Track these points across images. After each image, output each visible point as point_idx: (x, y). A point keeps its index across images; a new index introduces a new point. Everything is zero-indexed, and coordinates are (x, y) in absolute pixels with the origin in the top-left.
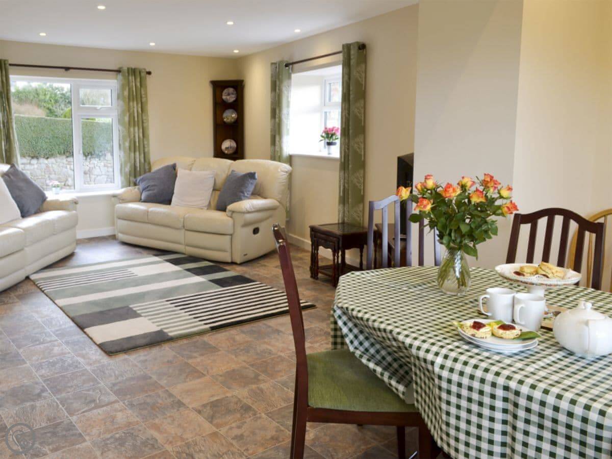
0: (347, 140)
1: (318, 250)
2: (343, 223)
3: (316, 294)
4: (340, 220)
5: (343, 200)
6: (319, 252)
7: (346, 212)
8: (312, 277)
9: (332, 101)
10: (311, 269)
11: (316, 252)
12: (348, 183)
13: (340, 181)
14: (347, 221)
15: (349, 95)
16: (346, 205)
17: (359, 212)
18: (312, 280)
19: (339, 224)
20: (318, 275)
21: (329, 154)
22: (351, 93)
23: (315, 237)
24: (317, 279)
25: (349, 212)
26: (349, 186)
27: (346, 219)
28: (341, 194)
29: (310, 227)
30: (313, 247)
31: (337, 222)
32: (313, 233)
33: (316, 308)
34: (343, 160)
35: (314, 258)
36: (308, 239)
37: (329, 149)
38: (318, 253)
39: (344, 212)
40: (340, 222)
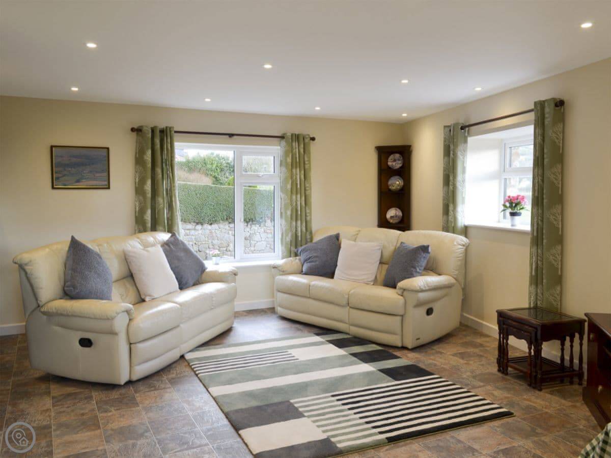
0: (540, 211)
1: (507, 339)
2: (536, 308)
3: (509, 395)
4: (532, 303)
5: (536, 279)
6: (509, 342)
7: (540, 294)
8: (499, 371)
9: (513, 166)
10: (499, 362)
11: (505, 341)
12: (542, 261)
13: (531, 258)
14: (541, 306)
15: (543, 159)
16: (540, 286)
17: (556, 296)
18: (500, 375)
19: (529, 309)
20: (507, 369)
21: (512, 225)
22: (545, 156)
23: (504, 324)
24: (507, 374)
25: (542, 295)
26: (542, 264)
27: (539, 303)
28: (533, 273)
29: (497, 311)
30: (501, 336)
31: (527, 306)
32: (501, 319)
33: (514, 416)
34: (535, 234)
35: (503, 349)
36: (494, 325)
37: (512, 220)
38: (507, 344)
39: (537, 294)
40: (532, 306)
